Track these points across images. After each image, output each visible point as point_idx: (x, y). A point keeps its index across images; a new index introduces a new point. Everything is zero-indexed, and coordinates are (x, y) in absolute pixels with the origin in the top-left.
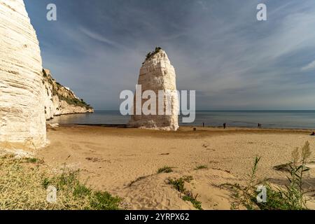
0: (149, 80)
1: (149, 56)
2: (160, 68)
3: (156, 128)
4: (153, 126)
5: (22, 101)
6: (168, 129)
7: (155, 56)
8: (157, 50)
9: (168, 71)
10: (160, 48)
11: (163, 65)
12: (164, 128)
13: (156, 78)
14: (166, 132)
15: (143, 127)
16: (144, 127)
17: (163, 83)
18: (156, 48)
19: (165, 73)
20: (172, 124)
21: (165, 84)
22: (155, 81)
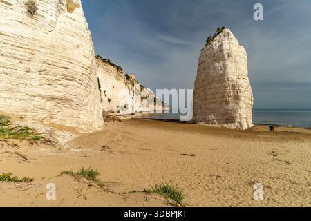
0: (209, 68)
1: (209, 40)
2: (222, 51)
3: (217, 125)
4: (213, 122)
5: (72, 92)
6: (233, 126)
7: (217, 38)
8: (220, 31)
9: (234, 53)
10: (223, 28)
11: (226, 46)
12: (227, 126)
13: (217, 64)
14: (229, 130)
15: (201, 123)
16: (203, 124)
17: (225, 68)
18: (219, 29)
19: (229, 56)
20: (238, 120)
21: (228, 70)
22: (215, 68)
